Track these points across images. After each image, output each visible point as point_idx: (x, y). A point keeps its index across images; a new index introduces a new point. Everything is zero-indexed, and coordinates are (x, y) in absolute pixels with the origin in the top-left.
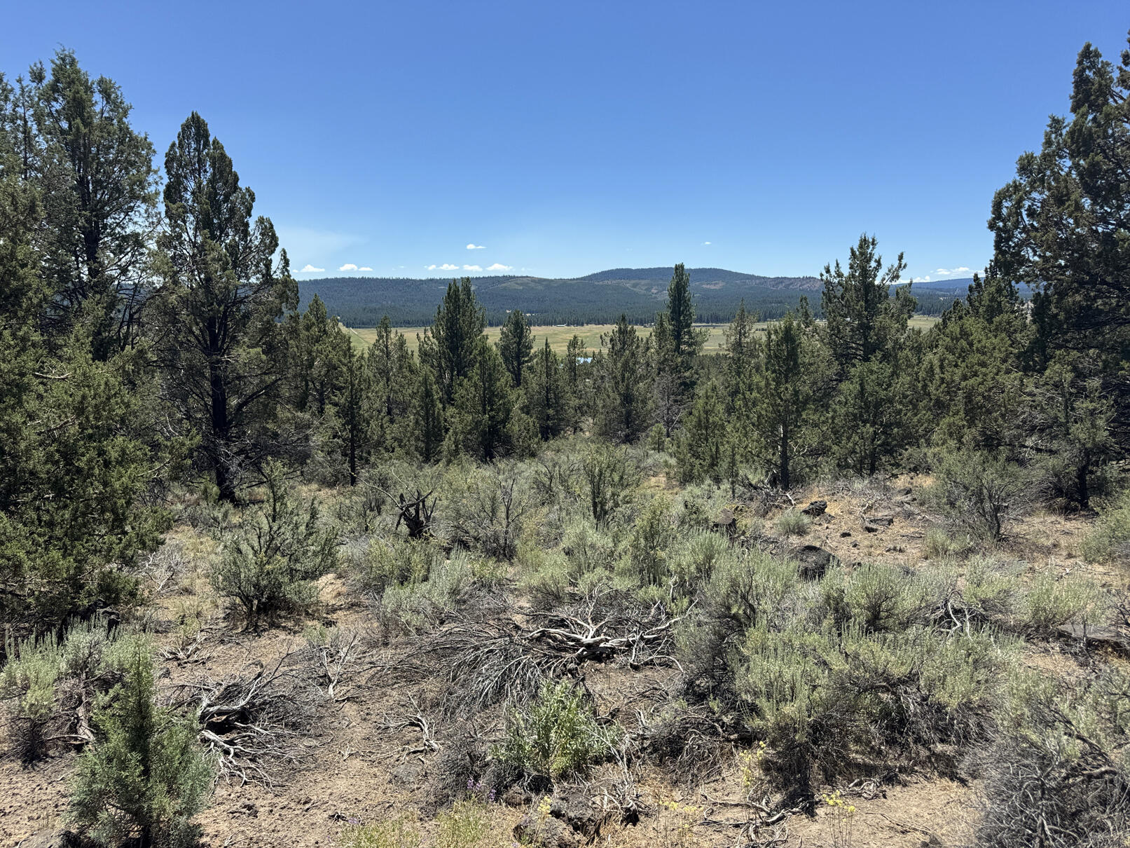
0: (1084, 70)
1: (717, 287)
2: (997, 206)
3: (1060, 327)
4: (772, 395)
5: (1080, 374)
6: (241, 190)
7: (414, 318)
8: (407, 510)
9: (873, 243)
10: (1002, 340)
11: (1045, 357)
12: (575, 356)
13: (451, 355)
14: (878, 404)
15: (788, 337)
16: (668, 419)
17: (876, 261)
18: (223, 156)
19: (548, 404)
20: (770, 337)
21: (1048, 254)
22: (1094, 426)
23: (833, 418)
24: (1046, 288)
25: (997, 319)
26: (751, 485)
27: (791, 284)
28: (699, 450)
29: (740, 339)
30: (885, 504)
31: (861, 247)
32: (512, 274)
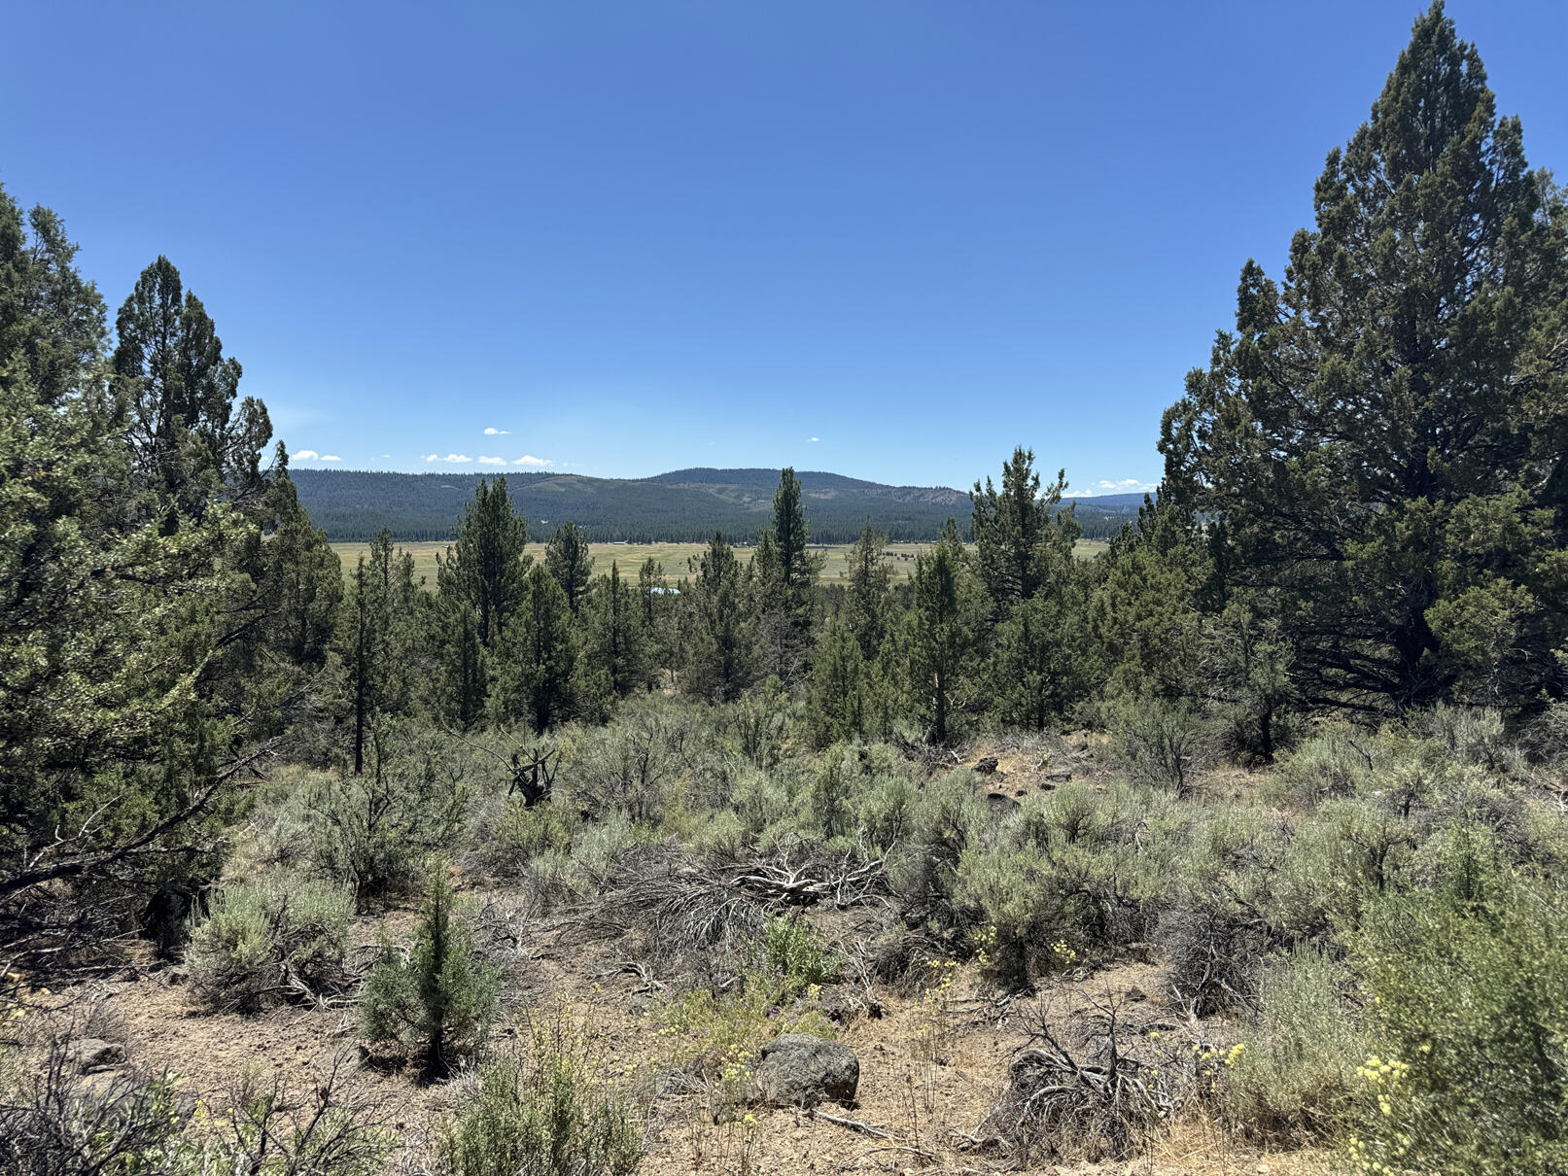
0: (1247, 287)
1: (829, 497)
2: (1166, 427)
3: (1237, 562)
4: (926, 636)
5: (1259, 614)
6: (222, 360)
7: (403, 529)
8: (522, 774)
9: (1030, 458)
10: (1178, 575)
11: (1224, 594)
12: (650, 585)
13: (487, 583)
14: (1044, 648)
15: (942, 568)
16: (781, 669)
17: (1033, 479)
18: (202, 317)
19: (615, 652)
20: (921, 568)
21: (1221, 480)
22: (1273, 670)
23: (995, 664)
24: (1222, 519)
25: (1171, 551)
26: (907, 744)
27: (922, 495)
28: (835, 705)
29: (866, 567)
30: (1061, 759)
31: (1016, 461)
32: (550, 471)
